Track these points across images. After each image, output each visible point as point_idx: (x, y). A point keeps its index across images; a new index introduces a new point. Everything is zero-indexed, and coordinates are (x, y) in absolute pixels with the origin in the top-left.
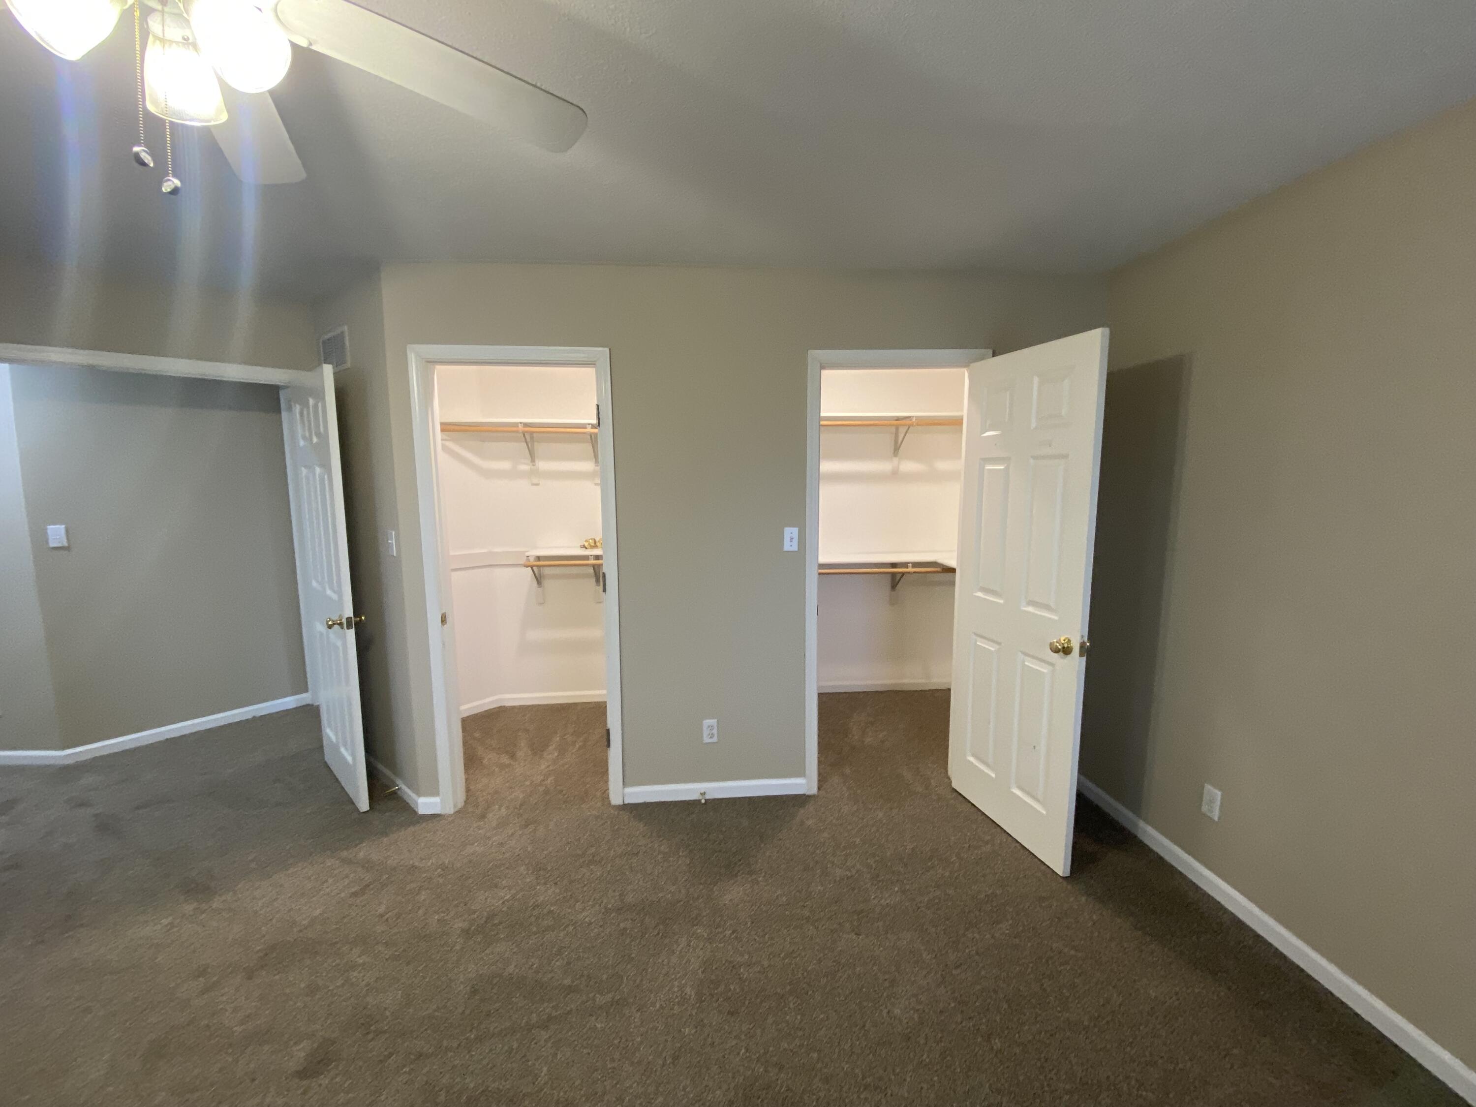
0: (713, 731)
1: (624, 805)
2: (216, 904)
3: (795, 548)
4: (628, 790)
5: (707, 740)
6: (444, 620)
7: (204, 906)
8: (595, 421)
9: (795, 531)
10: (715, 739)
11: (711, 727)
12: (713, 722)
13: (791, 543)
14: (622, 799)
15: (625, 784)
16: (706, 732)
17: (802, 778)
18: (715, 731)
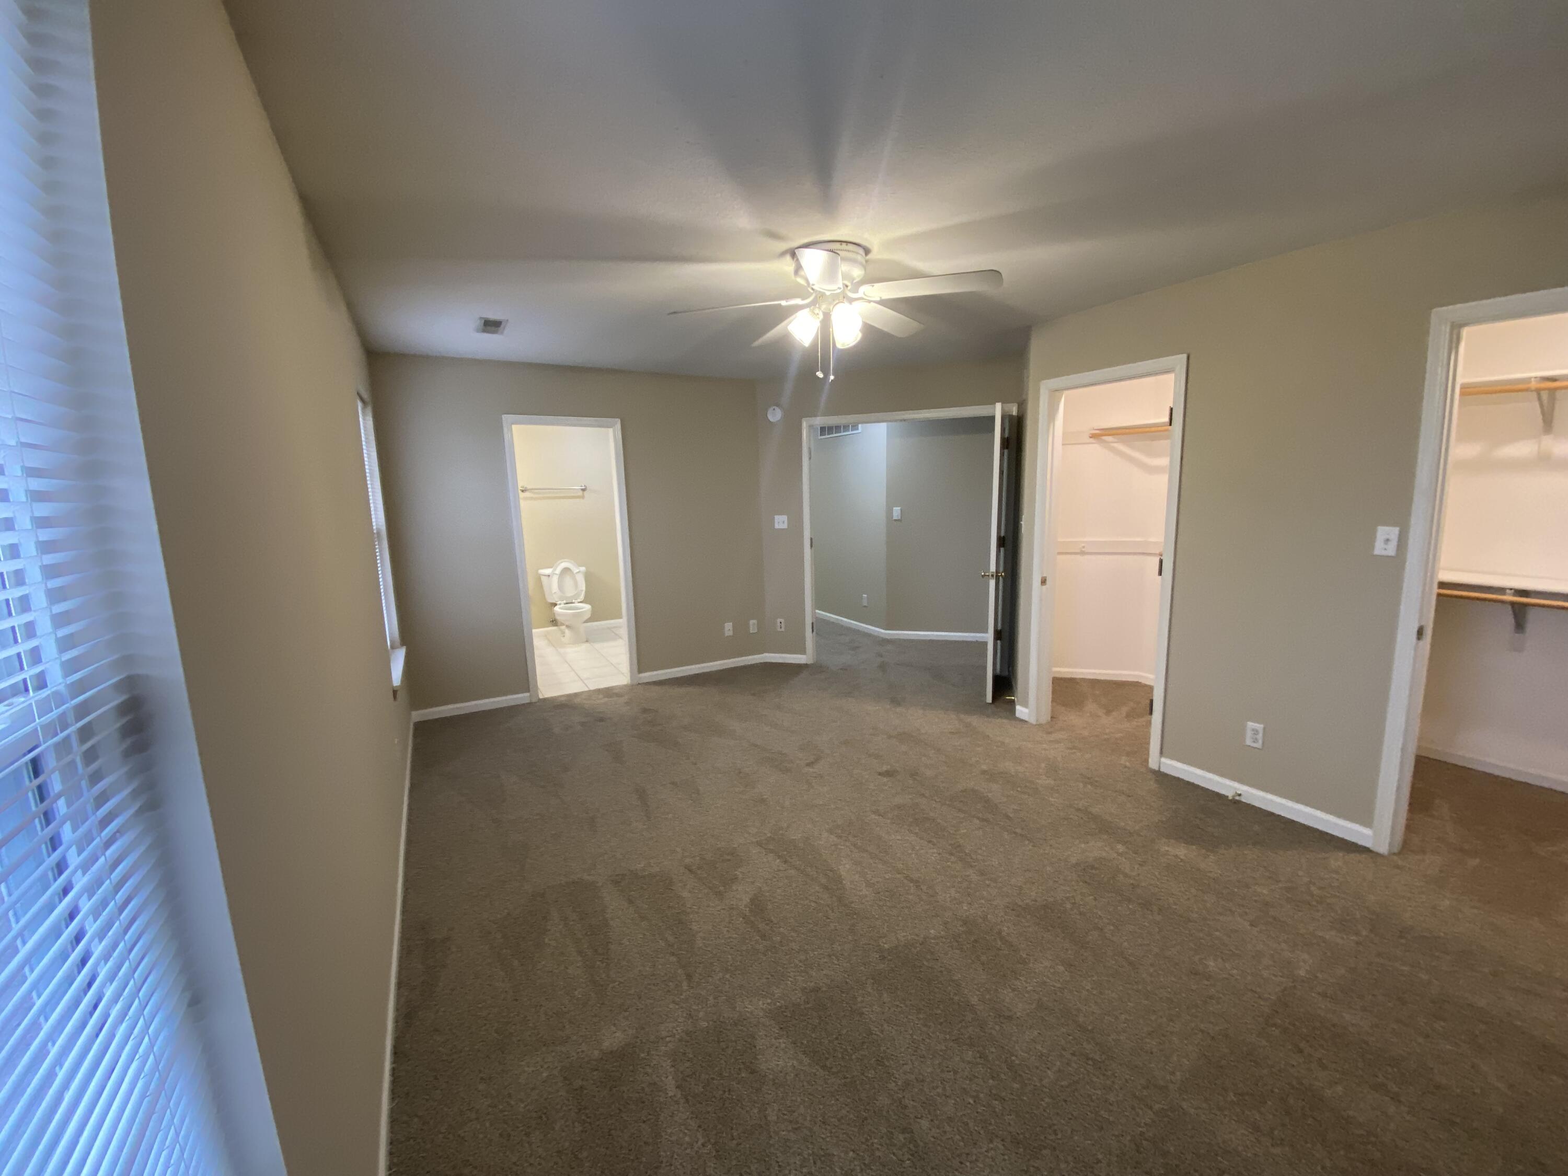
0: (1257, 737)
1: (1159, 771)
2: (898, 710)
3: (1391, 550)
4: (1163, 760)
5: (1249, 742)
6: (1044, 582)
7: (893, 709)
8: (1167, 419)
9: (1394, 532)
10: (1259, 745)
11: (1256, 732)
12: (1260, 727)
13: (1386, 547)
14: (1158, 765)
15: (1162, 753)
16: (1249, 734)
17: (1368, 829)
18: (1260, 736)
